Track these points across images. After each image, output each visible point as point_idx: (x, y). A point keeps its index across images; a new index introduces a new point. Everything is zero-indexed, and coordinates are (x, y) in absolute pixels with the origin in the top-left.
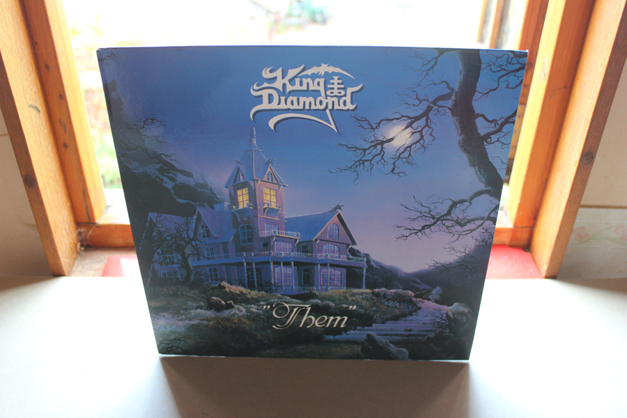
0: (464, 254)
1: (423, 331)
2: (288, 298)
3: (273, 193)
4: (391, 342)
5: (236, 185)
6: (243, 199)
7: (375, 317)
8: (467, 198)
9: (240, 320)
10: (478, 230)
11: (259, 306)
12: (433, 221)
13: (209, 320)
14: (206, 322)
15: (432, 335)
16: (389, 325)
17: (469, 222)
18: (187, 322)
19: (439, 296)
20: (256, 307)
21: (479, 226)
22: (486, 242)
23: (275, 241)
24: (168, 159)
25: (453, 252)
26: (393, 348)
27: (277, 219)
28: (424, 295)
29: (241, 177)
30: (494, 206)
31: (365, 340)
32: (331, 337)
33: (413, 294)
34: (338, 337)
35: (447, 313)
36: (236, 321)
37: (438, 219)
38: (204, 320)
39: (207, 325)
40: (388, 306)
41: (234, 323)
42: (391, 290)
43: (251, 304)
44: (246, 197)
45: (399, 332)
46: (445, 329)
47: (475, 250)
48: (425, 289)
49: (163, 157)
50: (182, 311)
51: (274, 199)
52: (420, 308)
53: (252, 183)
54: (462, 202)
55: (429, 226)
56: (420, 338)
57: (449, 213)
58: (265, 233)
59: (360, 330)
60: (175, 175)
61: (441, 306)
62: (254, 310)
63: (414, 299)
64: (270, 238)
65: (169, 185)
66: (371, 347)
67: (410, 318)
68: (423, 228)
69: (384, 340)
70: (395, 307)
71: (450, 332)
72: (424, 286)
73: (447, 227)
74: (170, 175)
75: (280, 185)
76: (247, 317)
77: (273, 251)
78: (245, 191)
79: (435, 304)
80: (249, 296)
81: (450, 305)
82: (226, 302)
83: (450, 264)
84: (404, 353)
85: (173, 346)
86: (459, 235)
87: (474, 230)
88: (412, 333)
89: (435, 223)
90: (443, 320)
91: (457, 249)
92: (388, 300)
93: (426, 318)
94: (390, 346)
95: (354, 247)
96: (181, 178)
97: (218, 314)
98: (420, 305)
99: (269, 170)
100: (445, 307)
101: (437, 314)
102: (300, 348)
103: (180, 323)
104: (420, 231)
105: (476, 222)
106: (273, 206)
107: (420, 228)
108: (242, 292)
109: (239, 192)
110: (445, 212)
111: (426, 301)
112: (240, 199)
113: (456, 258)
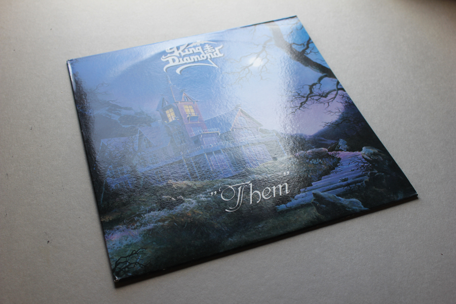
0: (340, 113)
1: (357, 177)
2: (229, 180)
3: (191, 107)
4: (338, 196)
5: (163, 108)
6: (171, 115)
7: (309, 176)
8: (316, 81)
9: (194, 213)
10: (338, 96)
11: (206, 194)
12: (305, 99)
13: (164, 221)
14: (161, 224)
15: (367, 179)
16: (325, 180)
17: (328, 94)
18: (142, 229)
19: (347, 146)
20: (204, 196)
21: (336, 95)
22: (349, 103)
23: (203, 137)
24: (114, 103)
25: (332, 114)
26: (344, 201)
27: (199, 122)
28: (336, 148)
29: (167, 103)
30: (336, 83)
31: (314, 200)
32: (283, 206)
33: (327, 150)
34: (289, 204)
35: (363, 157)
36: (190, 214)
37: (307, 97)
38: (159, 221)
39: (162, 226)
40: (313, 164)
41: (188, 217)
42: (308, 151)
43: (199, 193)
44: (173, 114)
45: (338, 184)
46: (373, 170)
47: (345, 109)
48: (332, 144)
49: (111, 102)
50: (136, 218)
51: (192, 111)
52: (339, 159)
53: (174, 105)
54: (314, 84)
55: (305, 102)
56: (359, 184)
57: (311, 92)
58: (194, 134)
59: (305, 192)
60: (120, 111)
61: (355, 153)
62: (203, 199)
63: (330, 153)
64: (198, 136)
65: (116, 118)
66: (324, 206)
67: (337, 169)
68: (301, 103)
69: (331, 195)
70: (320, 163)
71: (378, 172)
72: (329, 142)
73: (317, 100)
74: (116, 112)
75: (194, 102)
76: (199, 208)
77: (204, 145)
78: (171, 110)
79: (348, 152)
80: (195, 187)
81: (360, 150)
82: (176, 198)
83: (336, 121)
84: (357, 202)
85: (130, 264)
86: (328, 103)
87: (335, 97)
88: (349, 181)
89: (307, 100)
90: (365, 163)
91: (334, 111)
92: (310, 159)
93: (350, 166)
94: (340, 200)
95: (261, 128)
96: (124, 112)
97: (171, 212)
98: (338, 156)
99: (184, 95)
100: (357, 153)
101: (356, 159)
102: (260, 226)
103: (135, 232)
104: (301, 106)
105: (332, 93)
106: (193, 114)
107: (300, 105)
108: (187, 185)
109: (167, 112)
110: (309, 92)
111: (340, 152)
112: (169, 116)
113: (338, 117)
